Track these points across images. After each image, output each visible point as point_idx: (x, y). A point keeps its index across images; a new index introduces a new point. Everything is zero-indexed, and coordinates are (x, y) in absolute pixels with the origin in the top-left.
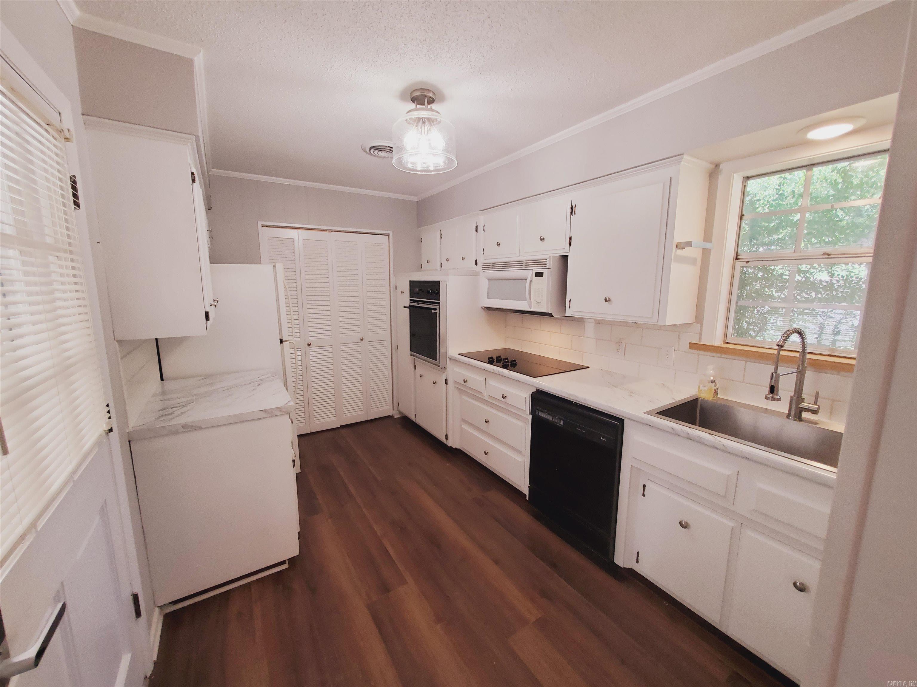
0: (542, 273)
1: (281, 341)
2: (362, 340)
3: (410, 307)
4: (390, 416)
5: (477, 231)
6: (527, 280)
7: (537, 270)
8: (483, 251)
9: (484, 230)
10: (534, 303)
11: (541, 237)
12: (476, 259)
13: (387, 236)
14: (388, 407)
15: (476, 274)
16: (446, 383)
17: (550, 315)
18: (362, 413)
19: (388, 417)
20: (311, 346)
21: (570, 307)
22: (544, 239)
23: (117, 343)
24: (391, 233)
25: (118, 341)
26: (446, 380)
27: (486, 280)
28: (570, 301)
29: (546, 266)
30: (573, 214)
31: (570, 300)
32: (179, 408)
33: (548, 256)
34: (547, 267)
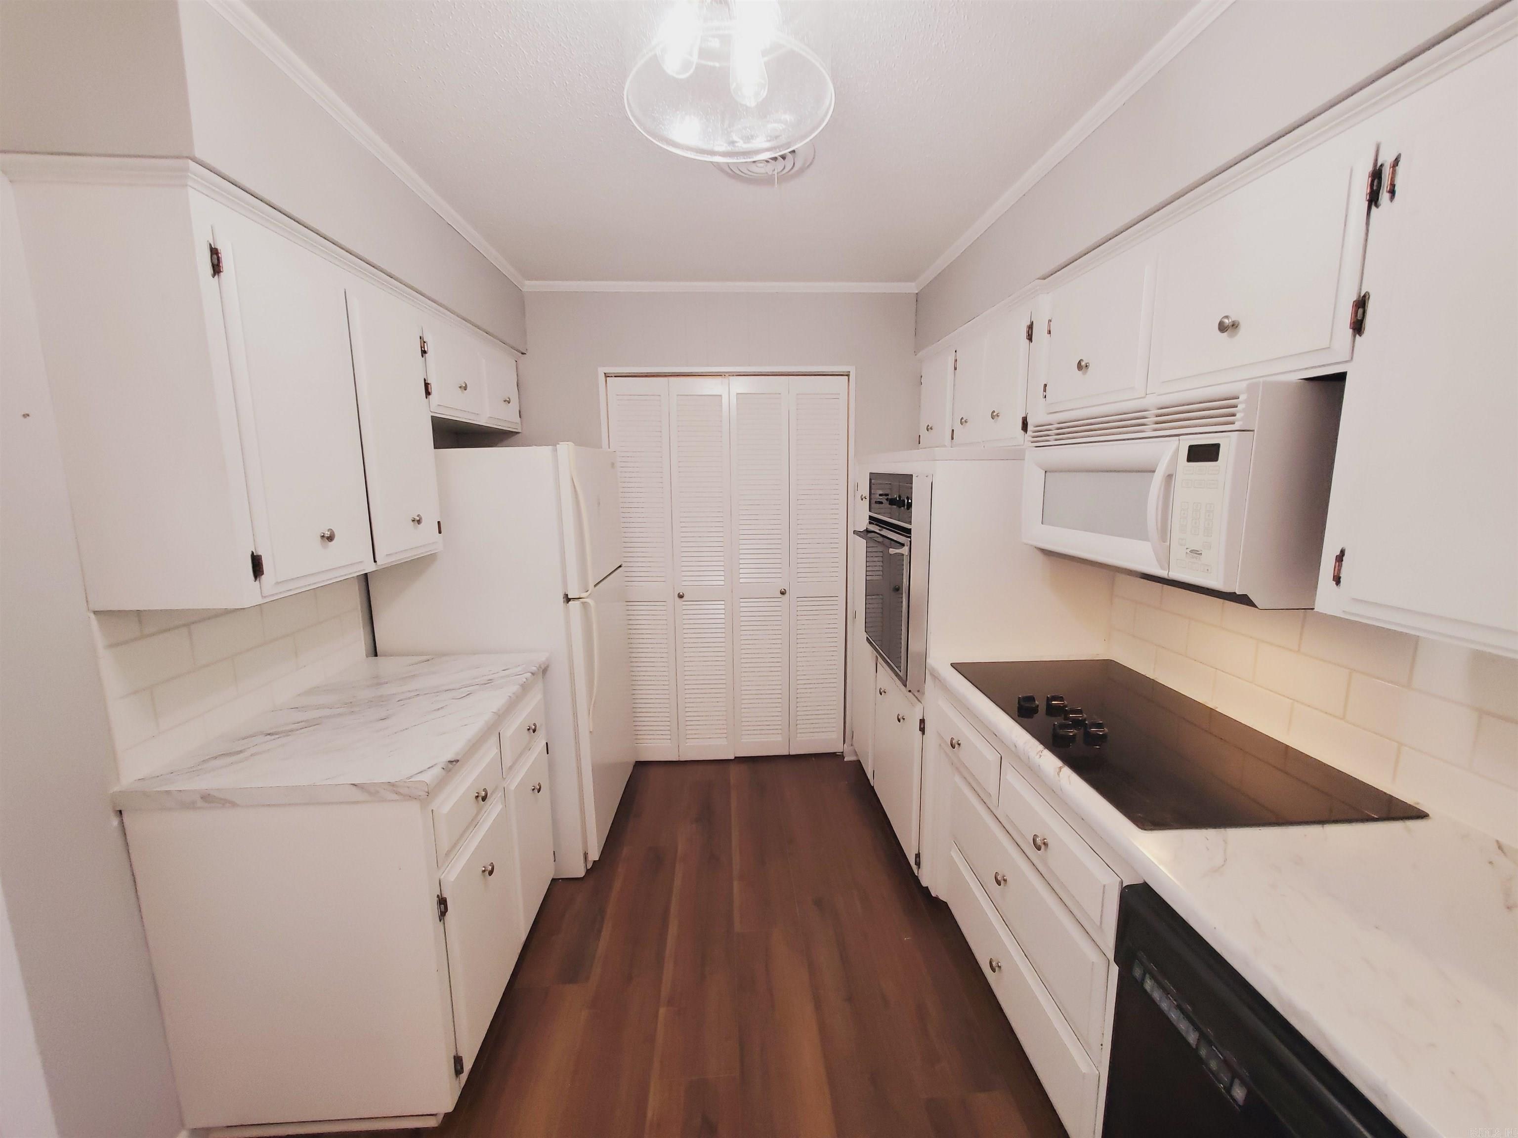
0: (1216, 447)
1: (568, 599)
2: (783, 593)
3: (866, 533)
4: (838, 754)
5: (1030, 338)
6: (1154, 471)
7: (1200, 439)
8: (1045, 391)
9: (1049, 332)
10: (1178, 552)
11: (1226, 321)
12: (1024, 416)
13: (847, 377)
14: (834, 736)
15: (1017, 456)
16: (922, 730)
17: (1244, 600)
18: (779, 738)
19: (833, 755)
20: (684, 599)
21: (1337, 580)
22: (1235, 326)
23: (92, 616)
24: (852, 370)
25: (95, 612)
26: (922, 721)
27: (1042, 471)
28: (1340, 558)
29: (1233, 423)
30: (1384, 196)
31: (1342, 552)
32: (277, 736)
33: (1244, 385)
34: (1236, 427)
